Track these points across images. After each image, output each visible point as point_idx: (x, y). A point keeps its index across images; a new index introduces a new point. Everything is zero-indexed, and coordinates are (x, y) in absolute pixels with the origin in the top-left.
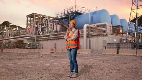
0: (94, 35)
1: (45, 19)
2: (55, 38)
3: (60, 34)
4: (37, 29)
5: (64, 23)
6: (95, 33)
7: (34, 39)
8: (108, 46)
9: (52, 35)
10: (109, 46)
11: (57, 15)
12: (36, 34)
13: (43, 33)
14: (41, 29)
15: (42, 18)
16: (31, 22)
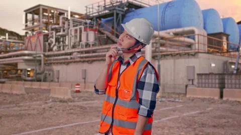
0: (168, 55)
1: (63, 18)
2: (84, 59)
3: (94, 52)
4: (46, 39)
5: (102, 27)
6: (169, 49)
7: (40, 61)
8: (198, 79)
9: (79, 52)
10: (201, 79)
11: (88, 10)
12: (45, 51)
13: (60, 47)
14: (54, 40)
15: (57, 15)
16: (35, 24)
